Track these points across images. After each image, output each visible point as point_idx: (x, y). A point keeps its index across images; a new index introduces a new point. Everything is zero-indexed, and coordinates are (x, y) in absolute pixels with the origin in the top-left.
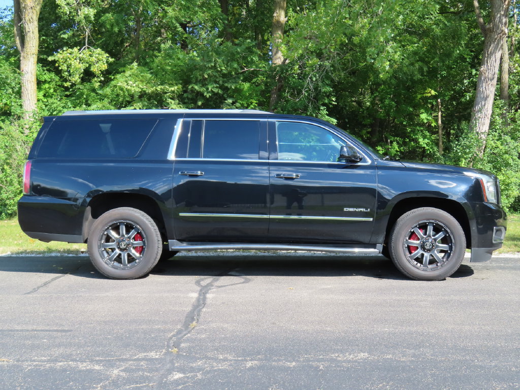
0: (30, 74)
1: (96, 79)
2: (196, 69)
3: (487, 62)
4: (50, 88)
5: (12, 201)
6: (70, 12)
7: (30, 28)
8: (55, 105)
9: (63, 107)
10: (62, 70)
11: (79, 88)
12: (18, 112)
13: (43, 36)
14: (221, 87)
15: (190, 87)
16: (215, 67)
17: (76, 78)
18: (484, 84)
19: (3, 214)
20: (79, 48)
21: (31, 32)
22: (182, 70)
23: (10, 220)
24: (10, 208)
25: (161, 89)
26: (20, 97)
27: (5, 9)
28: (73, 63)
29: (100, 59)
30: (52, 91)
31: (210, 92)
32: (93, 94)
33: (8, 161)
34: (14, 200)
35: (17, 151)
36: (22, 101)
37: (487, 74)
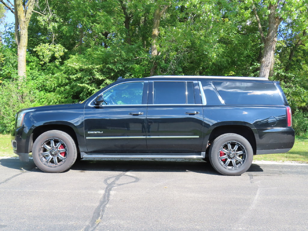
0: (22, 57)
1: (57, 60)
2: (110, 57)
3: (266, 56)
4: (33, 65)
5: (9, 124)
6: (45, 25)
7: (23, 32)
8: (35, 74)
9: (39, 75)
10: (39, 55)
11: (49, 65)
12: (15, 77)
13: (31, 37)
14: (124, 66)
15: (107, 66)
16: (120, 56)
17: (47, 60)
18: (264, 68)
19: (5, 131)
20: (49, 43)
21: (24, 35)
22: (103, 57)
23: (8, 134)
24: (8, 128)
25: (91, 67)
26: (17, 69)
27: (12, 24)
28: (45, 51)
29: (59, 50)
30: (34, 66)
31: (117, 69)
32: (56, 68)
33: (8, 103)
34: (10, 124)
35: (13, 97)
36: (18, 71)
37: (266, 63)
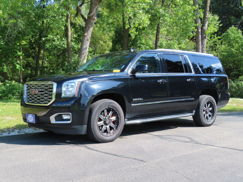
3: (88, 32)
18: (86, 41)
37: (87, 37)
